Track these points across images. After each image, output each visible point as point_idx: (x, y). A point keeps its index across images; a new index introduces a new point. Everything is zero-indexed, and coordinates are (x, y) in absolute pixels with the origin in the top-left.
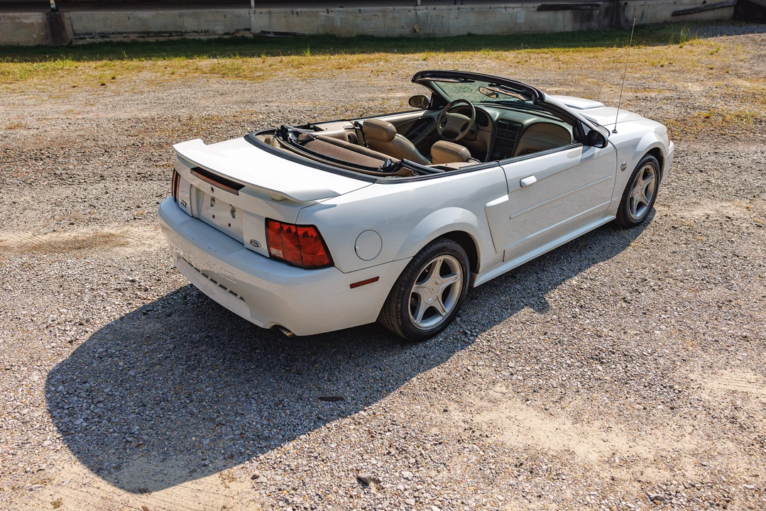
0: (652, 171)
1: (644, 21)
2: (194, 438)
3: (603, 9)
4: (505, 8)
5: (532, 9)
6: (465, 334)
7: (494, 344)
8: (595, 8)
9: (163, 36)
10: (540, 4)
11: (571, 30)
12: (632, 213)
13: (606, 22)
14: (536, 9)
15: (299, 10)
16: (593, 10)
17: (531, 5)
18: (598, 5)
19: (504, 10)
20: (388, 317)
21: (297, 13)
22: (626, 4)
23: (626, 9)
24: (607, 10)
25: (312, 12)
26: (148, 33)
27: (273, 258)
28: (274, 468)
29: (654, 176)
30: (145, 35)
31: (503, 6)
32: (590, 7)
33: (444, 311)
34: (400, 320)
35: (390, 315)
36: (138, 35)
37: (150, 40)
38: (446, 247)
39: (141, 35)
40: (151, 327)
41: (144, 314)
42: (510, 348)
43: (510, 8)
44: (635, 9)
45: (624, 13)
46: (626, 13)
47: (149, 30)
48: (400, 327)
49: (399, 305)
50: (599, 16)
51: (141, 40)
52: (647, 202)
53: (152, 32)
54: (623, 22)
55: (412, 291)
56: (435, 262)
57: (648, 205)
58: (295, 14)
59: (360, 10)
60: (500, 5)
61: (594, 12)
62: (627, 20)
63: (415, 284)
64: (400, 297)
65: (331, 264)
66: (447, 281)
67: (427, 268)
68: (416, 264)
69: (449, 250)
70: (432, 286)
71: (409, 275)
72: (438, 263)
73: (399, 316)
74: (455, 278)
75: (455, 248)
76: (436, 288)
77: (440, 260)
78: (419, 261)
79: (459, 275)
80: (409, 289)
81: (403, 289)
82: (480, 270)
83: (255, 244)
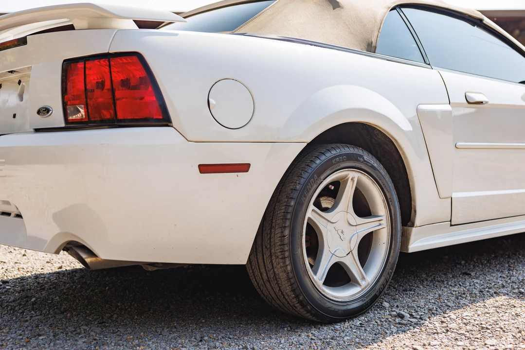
6: (402, 317)
7: (453, 325)
20: (267, 262)
27: (71, 126)
33: (363, 278)
34: (288, 262)
35: (271, 256)
38: (361, 156)
42: (483, 328)
48: (289, 279)
49: (287, 232)
55: (309, 214)
56: (345, 180)
63: (312, 207)
64: (289, 216)
65: (165, 120)
66: (366, 226)
67: (332, 183)
68: (314, 166)
69: (366, 162)
70: (342, 225)
71: (302, 180)
72: (349, 183)
73: (287, 254)
74: (377, 223)
75: (375, 165)
76: (349, 232)
77: (353, 178)
78: (318, 162)
79: (384, 218)
80: (304, 207)
81: (292, 203)
82: (418, 221)
83: (44, 111)
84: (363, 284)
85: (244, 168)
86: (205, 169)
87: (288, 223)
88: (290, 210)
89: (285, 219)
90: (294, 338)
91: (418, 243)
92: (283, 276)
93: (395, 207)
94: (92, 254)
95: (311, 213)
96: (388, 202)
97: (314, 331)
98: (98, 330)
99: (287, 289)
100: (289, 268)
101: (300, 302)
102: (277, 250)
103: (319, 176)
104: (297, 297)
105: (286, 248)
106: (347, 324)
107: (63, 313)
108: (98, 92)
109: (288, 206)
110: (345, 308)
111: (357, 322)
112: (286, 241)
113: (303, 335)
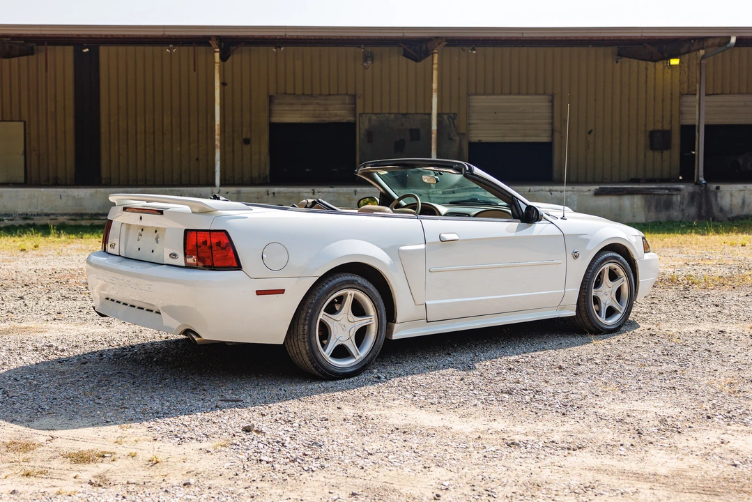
0: (622, 273)
1: (746, 211)
2: (98, 412)
3: (686, 195)
4: (550, 191)
5: (587, 193)
6: (379, 378)
8: (675, 193)
9: (99, 219)
10: (597, 187)
11: (644, 221)
12: (600, 316)
13: (693, 211)
14: (592, 193)
15: (276, 189)
16: (672, 195)
17: (585, 188)
18: (678, 190)
19: (549, 193)
20: (296, 343)
21: (274, 193)
22: (718, 188)
23: (719, 194)
24: (692, 196)
25: (293, 193)
26: (81, 215)
27: (188, 267)
28: (169, 424)
29: (625, 278)
30: (78, 218)
31: (547, 188)
32: (667, 191)
33: (358, 354)
34: (307, 344)
35: (297, 340)
36: (68, 217)
37: (83, 223)
38: (356, 281)
39: (73, 217)
40: (65, 368)
41: (59, 362)
42: (421, 385)
43: (556, 191)
44: (731, 195)
45: (716, 200)
46: (719, 199)
47: (84, 212)
48: (307, 353)
49: (306, 327)
50: (682, 203)
51: (72, 223)
52: (621, 309)
53: (87, 214)
54: (715, 210)
55: (320, 317)
56: (346, 295)
57: (622, 312)
58: (271, 195)
59: (355, 191)
60: (543, 188)
61: (674, 198)
62: (721, 210)
63: (322, 312)
64: (308, 318)
65: (238, 267)
66: (361, 322)
67: (336, 298)
68: (324, 289)
69: (359, 284)
70: (344, 322)
71: (317, 297)
72: (349, 297)
73: (306, 340)
74: (369, 320)
75: (367, 285)
76: (349, 326)
77: (351, 293)
78: (327, 286)
79: (373, 317)
80: (317, 313)
81: (310, 311)
82: (398, 320)
83: (174, 256)
84: (358, 357)
85: (282, 291)
86: (259, 293)
87: (307, 322)
88: (308, 315)
89: (305, 320)
90: (310, 386)
91: (399, 333)
92: (304, 352)
93: (380, 310)
94: (198, 336)
95: (322, 315)
96: (376, 308)
97: (324, 384)
98: (199, 378)
99: (307, 360)
100: (307, 347)
101: (314, 367)
102: (301, 337)
103: (327, 295)
104: (312, 364)
105: (306, 336)
106: (345, 381)
107: (176, 368)
108: (203, 247)
109: (307, 313)
110: (343, 371)
111: (351, 380)
112: (306, 333)
113: (316, 385)
